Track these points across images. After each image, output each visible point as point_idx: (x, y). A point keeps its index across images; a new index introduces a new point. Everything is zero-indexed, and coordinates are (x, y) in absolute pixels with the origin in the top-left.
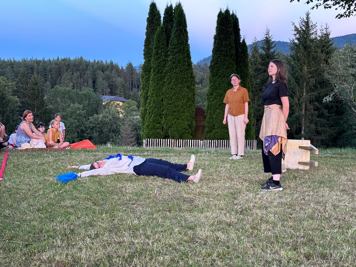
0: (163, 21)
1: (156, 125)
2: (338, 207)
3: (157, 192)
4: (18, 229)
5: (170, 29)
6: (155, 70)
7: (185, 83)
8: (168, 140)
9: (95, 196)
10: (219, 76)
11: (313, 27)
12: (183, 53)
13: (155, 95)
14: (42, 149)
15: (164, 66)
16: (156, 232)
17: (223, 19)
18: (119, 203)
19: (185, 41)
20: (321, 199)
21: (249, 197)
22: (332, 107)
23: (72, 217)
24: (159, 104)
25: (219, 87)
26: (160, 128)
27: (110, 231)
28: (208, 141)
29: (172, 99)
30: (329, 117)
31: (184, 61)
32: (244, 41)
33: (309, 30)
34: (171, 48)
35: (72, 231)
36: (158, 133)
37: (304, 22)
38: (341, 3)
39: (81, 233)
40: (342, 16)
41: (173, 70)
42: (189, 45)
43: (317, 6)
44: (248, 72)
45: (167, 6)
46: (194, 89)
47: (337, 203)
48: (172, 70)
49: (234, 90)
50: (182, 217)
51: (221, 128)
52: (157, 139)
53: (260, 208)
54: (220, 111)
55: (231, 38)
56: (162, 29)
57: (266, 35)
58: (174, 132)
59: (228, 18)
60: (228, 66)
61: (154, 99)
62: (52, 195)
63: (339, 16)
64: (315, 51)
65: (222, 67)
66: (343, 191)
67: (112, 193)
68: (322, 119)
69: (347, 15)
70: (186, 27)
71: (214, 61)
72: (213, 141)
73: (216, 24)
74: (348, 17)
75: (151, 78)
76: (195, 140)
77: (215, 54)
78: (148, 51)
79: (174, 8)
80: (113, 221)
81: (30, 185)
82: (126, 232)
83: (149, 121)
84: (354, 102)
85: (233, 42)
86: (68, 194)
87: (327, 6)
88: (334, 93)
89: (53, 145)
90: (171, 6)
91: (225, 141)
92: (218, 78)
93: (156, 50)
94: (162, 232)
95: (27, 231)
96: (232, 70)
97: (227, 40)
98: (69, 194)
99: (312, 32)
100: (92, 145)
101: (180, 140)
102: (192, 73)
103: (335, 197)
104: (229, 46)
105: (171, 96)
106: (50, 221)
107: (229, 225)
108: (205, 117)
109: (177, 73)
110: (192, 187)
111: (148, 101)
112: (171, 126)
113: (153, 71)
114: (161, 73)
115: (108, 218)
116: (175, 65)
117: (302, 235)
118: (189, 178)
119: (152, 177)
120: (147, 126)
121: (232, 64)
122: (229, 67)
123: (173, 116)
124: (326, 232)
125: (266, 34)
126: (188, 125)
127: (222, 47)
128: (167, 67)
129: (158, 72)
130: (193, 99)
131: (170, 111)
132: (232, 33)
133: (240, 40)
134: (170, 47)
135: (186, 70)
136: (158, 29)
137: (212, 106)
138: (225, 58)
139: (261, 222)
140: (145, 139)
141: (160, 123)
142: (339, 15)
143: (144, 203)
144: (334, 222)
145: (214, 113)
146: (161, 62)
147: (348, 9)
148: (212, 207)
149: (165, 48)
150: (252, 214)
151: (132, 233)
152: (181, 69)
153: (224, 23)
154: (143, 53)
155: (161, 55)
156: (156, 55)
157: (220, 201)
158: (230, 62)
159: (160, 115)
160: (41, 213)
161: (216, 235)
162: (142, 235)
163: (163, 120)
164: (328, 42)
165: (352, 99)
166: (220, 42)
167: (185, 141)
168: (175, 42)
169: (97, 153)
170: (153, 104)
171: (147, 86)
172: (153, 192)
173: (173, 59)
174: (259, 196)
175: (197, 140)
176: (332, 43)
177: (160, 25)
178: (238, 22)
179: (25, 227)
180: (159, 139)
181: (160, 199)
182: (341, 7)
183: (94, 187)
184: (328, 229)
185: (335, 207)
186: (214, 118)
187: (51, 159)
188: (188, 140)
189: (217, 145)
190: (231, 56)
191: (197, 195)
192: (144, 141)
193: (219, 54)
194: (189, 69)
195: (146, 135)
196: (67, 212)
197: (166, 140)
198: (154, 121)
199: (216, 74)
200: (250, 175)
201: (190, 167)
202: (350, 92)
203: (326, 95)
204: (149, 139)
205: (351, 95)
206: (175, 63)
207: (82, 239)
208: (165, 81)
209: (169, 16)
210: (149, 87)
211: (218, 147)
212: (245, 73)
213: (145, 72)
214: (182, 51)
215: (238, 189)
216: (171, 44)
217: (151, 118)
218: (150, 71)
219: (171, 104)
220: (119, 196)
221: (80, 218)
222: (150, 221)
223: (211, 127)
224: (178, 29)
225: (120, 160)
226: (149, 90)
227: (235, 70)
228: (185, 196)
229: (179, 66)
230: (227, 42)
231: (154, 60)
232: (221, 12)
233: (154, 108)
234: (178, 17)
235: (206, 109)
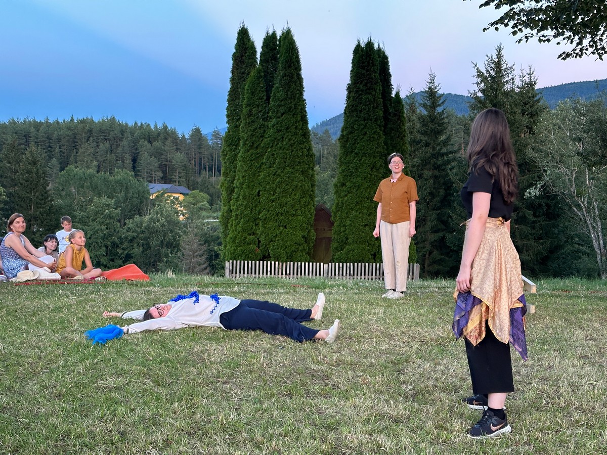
0: (260, 60)
1: (248, 237)
2: (578, 387)
3: (263, 359)
4: (26, 432)
5: (273, 74)
6: (247, 143)
7: (298, 165)
8: (269, 262)
9: (156, 368)
10: (356, 154)
11: (509, 71)
12: (294, 114)
13: (246, 185)
14: (55, 281)
15: (261, 137)
16: (271, 436)
17: (362, 57)
18: (199, 381)
19: (298, 93)
20: (547, 373)
21: (424, 369)
22: (540, 205)
23: (120, 409)
24: (253, 201)
25: (356, 172)
26: (255, 242)
27: (190, 434)
28: (337, 264)
29: (276, 193)
30: (534, 222)
31: (296, 127)
32: (397, 94)
33: (502, 76)
34: (274, 105)
35: (123, 434)
36: (252, 251)
37: (493, 62)
38: (568, 34)
39: (138, 439)
40: (568, 55)
41: (278, 144)
42: (305, 100)
43: (527, 37)
44: (405, 148)
45: (267, 34)
46: (313, 176)
47: (575, 379)
48: (276, 143)
49: (392, 181)
50: (313, 407)
51: (358, 242)
52: (250, 262)
53: (444, 390)
54: (358, 213)
55: (377, 89)
56: (259, 73)
57: (430, 83)
58: (278, 249)
59: (371, 55)
60: (370, 137)
61: (245, 193)
62: (81, 368)
63: (564, 56)
64: (512, 112)
65: (361, 139)
66: (581, 357)
67: (185, 363)
68: (523, 227)
69: (577, 53)
70: (300, 69)
71: (347, 128)
72: (345, 264)
73: (351, 65)
74: (578, 57)
75: (239, 155)
76: (314, 264)
77: (350, 116)
78: (234, 111)
79: (278, 38)
80: (193, 415)
81: (39, 348)
82: (217, 435)
83: (236, 230)
84: (576, 198)
85: (380, 97)
86: (109, 364)
87: (544, 39)
88: (542, 183)
89: (72, 273)
90: (274, 34)
91: (365, 265)
92: (354, 158)
93: (248, 108)
94: (280, 435)
95: (43, 435)
96: (378, 143)
97: (369, 94)
98: (111, 366)
99: (506, 79)
100: (141, 273)
101: (288, 263)
102: (309, 148)
103: (571, 370)
104: (373, 104)
105: (273, 187)
106: (81, 416)
107: (397, 422)
108: (332, 224)
109: (284, 148)
110: (325, 351)
111: (235, 195)
112: (274, 239)
113: (243, 145)
114: (257, 148)
115: (184, 410)
116: (281, 135)
117: (525, 439)
118: (318, 335)
119: (253, 333)
120: (231, 238)
121: (379, 133)
122: (372, 139)
123: (276, 222)
124: (564, 433)
125: (430, 81)
126: (303, 237)
127: (361, 104)
128: (266, 138)
129: (251, 147)
130: (312, 193)
131: (272, 213)
132: (377, 80)
133: (391, 93)
134: (272, 103)
135: (300, 144)
136: (252, 73)
137: (344, 205)
138: (366, 124)
139: (450, 416)
140: (229, 261)
141: (254, 234)
142: (564, 53)
143: (242, 380)
144: (576, 416)
145: (348, 217)
146: (256, 129)
147: (578, 44)
148: (363, 388)
149: (265, 105)
150: (433, 400)
151: (229, 439)
152: (292, 142)
153: (365, 64)
154: (225, 112)
155: (257, 118)
156: (248, 117)
157: (375, 376)
158: (375, 130)
159: (255, 220)
160: (64, 402)
161: (376, 441)
162: (247, 442)
163: (259, 229)
164: (533, 97)
165: (574, 192)
166: (358, 97)
167: (298, 264)
168: (281, 94)
169: (151, 289)
170: (242, 202)
171: (233, 170)
172: (258, 360)
173: (277, 124)
174: (442, 367)
175: (318, 264)
176: (539, 99)
177: (255, 66)
178: (388, 62)
179: (37, 426)
180: (253, 262)
181: (271, 374)
182: (566, 41)
183: (153, 352)
184: (568, 428)
185: (574, 387)
186: (347, 225)
187: (72, 300)
188: (303, 263)
189: (352, 272)
190: (376, 120)
191: (334, 366)
192: (228, 265)
193: (357, 116)
194: (304, 142)
195: (231, 254)
196: (111, 399)
197: (265, 262)
198: (244, 231)
199: (350, 150)
200: (420, 329)
201: (317, 315)
202: (570, 180)
203: (530, 185)
204: (235, 261)
205: (571, 186)
206: (281, 130)
207: (141, 450)
208: (264, 161)
209: (271, 50)
210: (235, 172)
211: (354, 275)
212: (400, 148)
213: (229, 146)
214: (293, 111)
215: (403, 354)
216: (273, 99)
217: (238, 224)
218: (238, 145)
219: (273, 201)
220: (198, 368)
221: (134, 410)
222: (257, 415)
223: (342, 241)
224: (285, 74)
225: (196, 304)
226: (235, 176)
227: (383, 144)
228: (313, 366)
229: (288, 136)
230: (370, 97)
231: (246, 125)
232: (358, 46)
233: (244, 208)
234: (286, 53)
235: (334, 211)
